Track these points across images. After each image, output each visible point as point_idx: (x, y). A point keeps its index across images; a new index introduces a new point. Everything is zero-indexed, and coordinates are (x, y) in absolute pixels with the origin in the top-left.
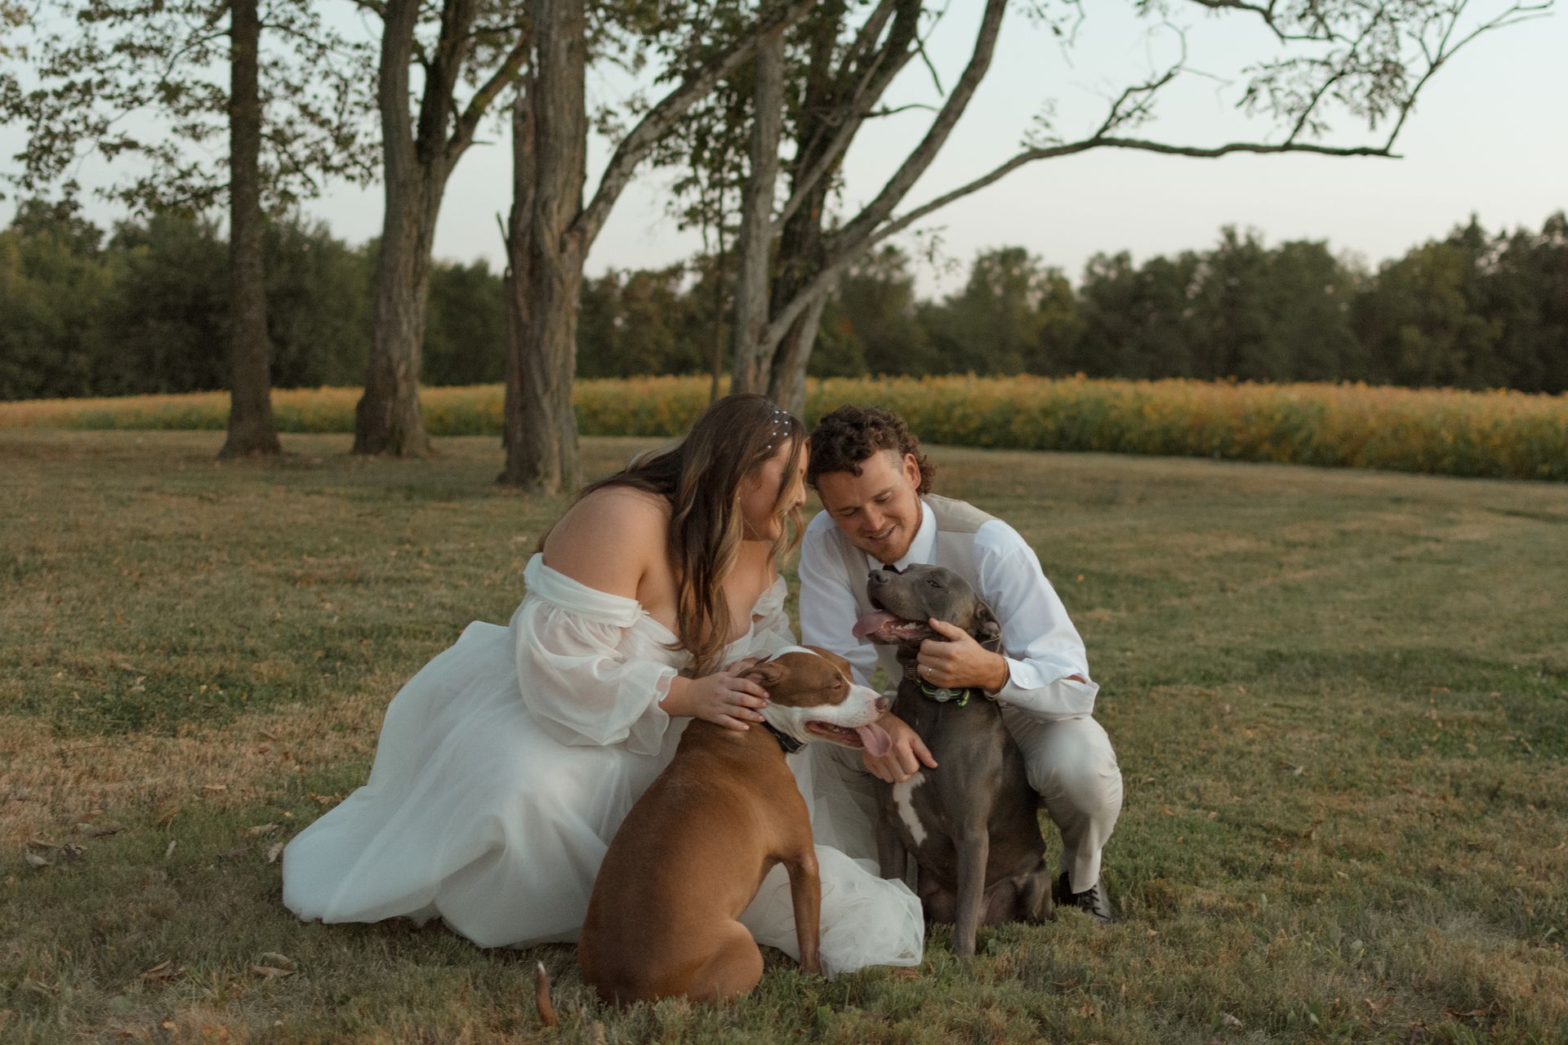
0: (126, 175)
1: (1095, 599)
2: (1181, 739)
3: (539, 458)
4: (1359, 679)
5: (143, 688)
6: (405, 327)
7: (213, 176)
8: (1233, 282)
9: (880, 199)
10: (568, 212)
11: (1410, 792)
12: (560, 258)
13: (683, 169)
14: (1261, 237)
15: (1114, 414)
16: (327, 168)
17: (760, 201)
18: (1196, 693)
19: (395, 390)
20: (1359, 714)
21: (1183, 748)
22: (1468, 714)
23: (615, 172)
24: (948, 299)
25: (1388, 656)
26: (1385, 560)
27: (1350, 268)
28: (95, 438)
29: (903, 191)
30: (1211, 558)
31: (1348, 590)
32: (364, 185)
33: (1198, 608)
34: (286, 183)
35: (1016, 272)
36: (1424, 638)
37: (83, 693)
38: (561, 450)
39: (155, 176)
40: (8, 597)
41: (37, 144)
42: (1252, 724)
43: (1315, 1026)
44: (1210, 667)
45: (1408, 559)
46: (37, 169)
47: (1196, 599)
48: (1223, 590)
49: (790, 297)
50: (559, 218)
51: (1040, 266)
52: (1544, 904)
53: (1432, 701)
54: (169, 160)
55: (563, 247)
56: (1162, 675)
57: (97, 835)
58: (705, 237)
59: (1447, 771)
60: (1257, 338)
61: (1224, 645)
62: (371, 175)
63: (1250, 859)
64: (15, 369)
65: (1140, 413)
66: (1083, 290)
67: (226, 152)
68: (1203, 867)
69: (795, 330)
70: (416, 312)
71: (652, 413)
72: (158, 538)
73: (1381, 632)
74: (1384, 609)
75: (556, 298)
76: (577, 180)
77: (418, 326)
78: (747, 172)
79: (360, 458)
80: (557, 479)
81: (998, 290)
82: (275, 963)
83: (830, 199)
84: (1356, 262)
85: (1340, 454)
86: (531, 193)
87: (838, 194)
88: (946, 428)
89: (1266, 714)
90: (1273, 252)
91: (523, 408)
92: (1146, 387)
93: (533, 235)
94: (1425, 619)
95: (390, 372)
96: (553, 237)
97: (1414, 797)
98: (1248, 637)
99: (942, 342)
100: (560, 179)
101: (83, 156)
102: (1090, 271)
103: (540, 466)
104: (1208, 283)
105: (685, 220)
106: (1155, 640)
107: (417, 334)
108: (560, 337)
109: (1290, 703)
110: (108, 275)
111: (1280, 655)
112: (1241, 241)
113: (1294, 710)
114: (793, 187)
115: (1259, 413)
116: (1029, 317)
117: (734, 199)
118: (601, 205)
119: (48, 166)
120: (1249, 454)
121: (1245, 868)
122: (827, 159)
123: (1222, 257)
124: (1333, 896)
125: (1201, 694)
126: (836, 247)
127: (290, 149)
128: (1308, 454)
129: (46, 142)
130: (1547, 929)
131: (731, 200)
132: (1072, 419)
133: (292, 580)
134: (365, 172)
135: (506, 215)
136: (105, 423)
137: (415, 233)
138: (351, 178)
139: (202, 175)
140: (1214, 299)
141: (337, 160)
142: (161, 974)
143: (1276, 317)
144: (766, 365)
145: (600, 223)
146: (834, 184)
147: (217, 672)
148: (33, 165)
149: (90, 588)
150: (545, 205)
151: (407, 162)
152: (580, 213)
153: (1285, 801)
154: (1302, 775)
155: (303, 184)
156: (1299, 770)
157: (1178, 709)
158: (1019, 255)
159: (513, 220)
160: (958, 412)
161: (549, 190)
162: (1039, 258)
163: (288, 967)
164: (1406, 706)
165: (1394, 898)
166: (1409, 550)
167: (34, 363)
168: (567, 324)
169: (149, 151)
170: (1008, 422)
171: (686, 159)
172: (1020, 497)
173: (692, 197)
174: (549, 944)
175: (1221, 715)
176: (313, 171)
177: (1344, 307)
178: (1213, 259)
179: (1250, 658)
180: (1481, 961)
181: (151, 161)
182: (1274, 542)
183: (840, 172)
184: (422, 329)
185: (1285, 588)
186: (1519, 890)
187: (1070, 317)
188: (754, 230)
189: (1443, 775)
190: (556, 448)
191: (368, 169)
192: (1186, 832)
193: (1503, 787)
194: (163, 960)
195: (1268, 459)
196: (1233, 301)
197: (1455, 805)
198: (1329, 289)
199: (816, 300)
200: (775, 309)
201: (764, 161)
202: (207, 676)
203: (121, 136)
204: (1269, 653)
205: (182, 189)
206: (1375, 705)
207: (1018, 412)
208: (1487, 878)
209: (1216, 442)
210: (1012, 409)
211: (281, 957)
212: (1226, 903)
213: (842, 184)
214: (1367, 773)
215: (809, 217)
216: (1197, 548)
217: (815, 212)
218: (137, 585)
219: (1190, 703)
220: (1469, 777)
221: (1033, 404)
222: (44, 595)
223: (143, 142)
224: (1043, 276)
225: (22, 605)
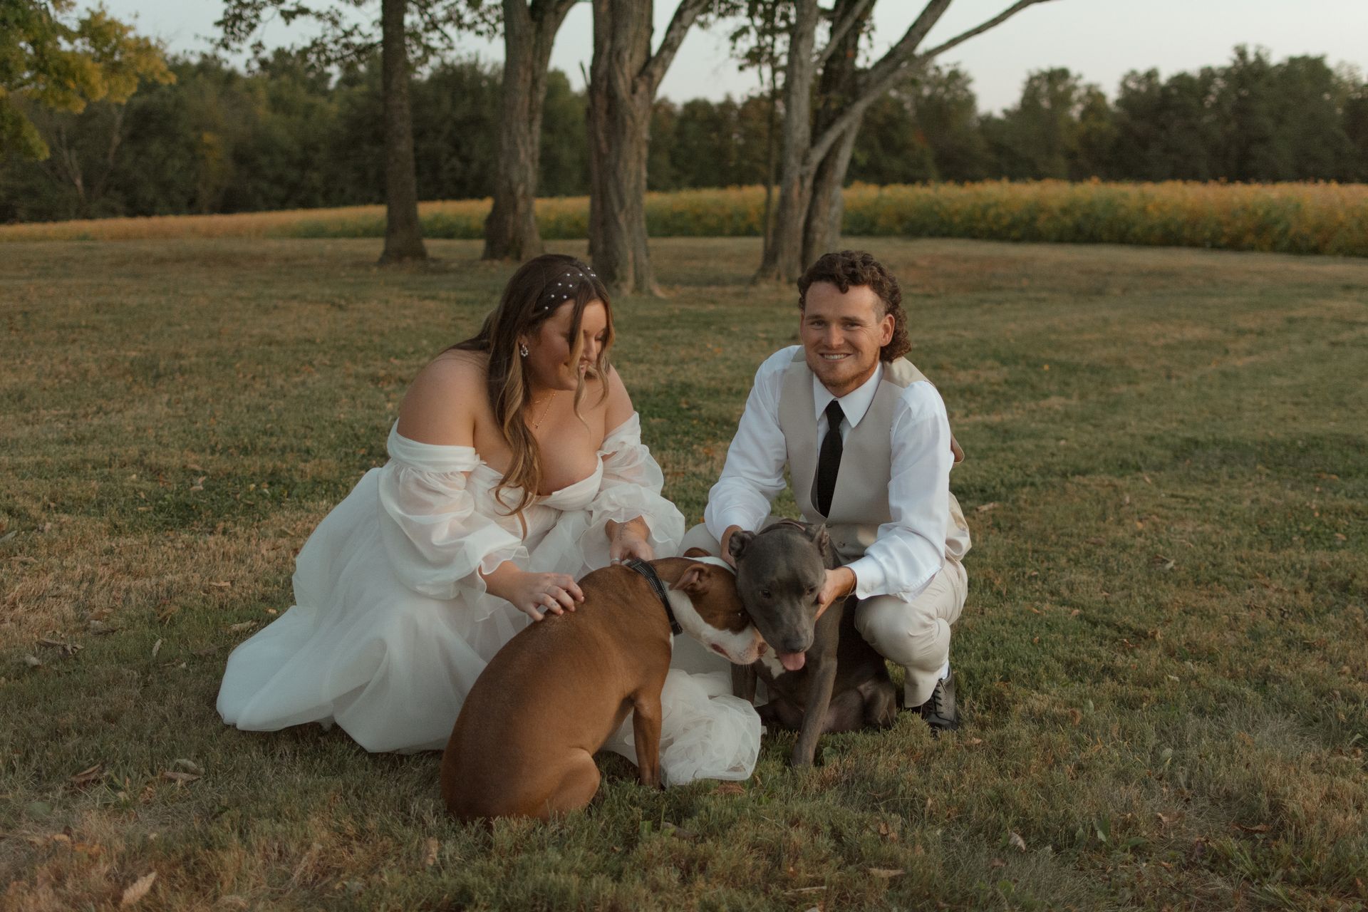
0: (303, 36)
1: (1054, 387)
2: (1075, 531)
3: (617, 265)
4: (1259, 467)
5: (201, 488)
6: (522, 156)
7: (370, 35)
8: (1244, 92)
9: (904, 40)
10: (639, 59)
11: (1267, 587)
12: (632, 100)
13: (741, 19)
14: (1267, 54)
15: (1122, 212)
16: (460, 26)
17: (802, 45)
18: (1107, 483)
19: (515, 206)
20: (1247, 503)
21: (1074, 541)
22: (1345, 503)
23: (677, 25)
24: (1006, 112)
25: (1293, 442)
26: (1323, 346)
27: (1346, 78)
28: (296, 246)
29: (923, 33)
30: (1167, 347)
31: (1279, 375)
32: (490, 39)
33: (1141, 395)
34: (428, 39)
35: (1061, 88)
36: (1329, 424)
37: (148, 493)
38: (635, 258)
39: (324, 36)
40: (137, 400)
41: (231, 12)
42: (1145, 515)
43: (1101, 843)
44: (1128, 456)
45: (1343, 344)
46: (232, 33)
47: (1144, 387)
48: (1169, 377)
49: (829, 124)
50: (631, 64)
51: (1080, 83)
52: (1356, 709)
53: (1318, 489)
54: (335, 23)
55: (634, 90)
56: (1083, 464)
57: (99, 633)
58: (761, 76)
59: (1307, 565)
60: (1264, 140)
61: (1150, 432)
62: (495, 30)
63: (1093, 661)
64: (264, 186)
65: (1143, 210)
66: (1118, 102)
67: (378, 15)
68: (1047, 669)
69: (833, 152)
70: (532, 143)
71: (744, 216)
72: (279, 343)
73: (1294, 419)
74: (1306, 395)
75: (629, 132)
76: (645, 34)
77: (533, 154)
78: (793, 20)
79: (487, 263)
80: (631, 282)
81: (1045, 104)
82: (186, 770)
83: (863, 42)
84: (1351, 73)
85: (1313, 243)
86: (607, 45)
87: (869, 37)
88: (982, 225)
89: (1162, 506)
90: (1279, 66)
91: (604, 224)
92: (1149, 188)
93: (609, 81)
94: (1341, 404)
95: (512, 192)
96: (625, 82)
97: (1268, 592)
98: (1175, 424)
99: (999, 149)
100: (631, 32)
101: (267, 22)
102: (1124, 85)
103: (617, 271)
104: (1223, 93)
105: (745, 61)
106: (1090, 428)
107: (532, 161)
108: (632, 165)
109: (1186, 494)
110: (334, 108)
111: (1197, 443)
112: (1251, 58)
113: (1187, 499)
114: (832, 31)
115: (1244, 208)
116: (1072, 125)
117: (784, 43)
118: (666, 54)
119: (240, 30)
120: (1235, 245)
121: (1086, 670)
122: (858, 9)
123: (1235, 72)
124: (1159, 701)
125: (1111, 485)
126: (868, 80)
127: (430, 11)
128: (1285, 243)
129: (237, 11)
130: (1354, 734)
131: (781, 44)
132: (1087, 216)
133: (375, 379)
134: (491, 28)
135: (588, 63)
136: (316, 232)
137: (529, 77)
138: (480, 33)
139: (361, 34)
140: (1227, 108)
141: (468, 17)
142: (87, 778)
143: (1280, 121)
144: (808, 183)
145: (665, 69)
146: (866, 29)
147: (270, 471)
148: (229, 30)
149: (205, 391)
150: (619, 54)
151: (522, 20)
152: (649, 60)
153: (1147, 597)
154: (1171, 569)
155: (441, 39)
156: (1171, 565)
157: (1084, 500)
158: (1063, 74)
159: (594, 69)
160: (992, 212)
161: (622, 42)
162: (1080, 77)
163: (195, 773)
164: (1291, 494)
165: (1218, 701)
166: (1346, 336)
167: (279, 180)
168: (639, 153)
169: (319, 16)
170: (1033, 219)
171: (744, 11)
172: (1022, 290)
173: (749, 42)
174: (424, 752)
175: (1119, 506)
176: (450, 29)
177: (1339, 111)
178: (1227, 74)
179: (1167, 447)
180: (1275, 775)
181: (321, 24)
182: (1226, 330)
183: (871, 18)
184: (537, 157)
185: (1224, 374)
186: (1338, 693)
187: (1105, 126)
188: (797, 70)
189: (1303, 568)
190: (630, 255)
191: (494, 26)
192: (1044, 631)
193: (1356, 581)
194: (92, 765)
195: (1251, 248)
196: (1243, 110)
197: (1305, 599)
198: (1327, 96)
199: (850, 127)
200: (816, 136)
201: (806, 11)
202: (262, 473)
203: (297, 4)
204: (1188, 440)
205: (347, 46)
206: (1264, 495)
207: (1042, 211)
208: (1311, 680)
209: (1207, 234)
210: (1037, 209)
211: (190, 764)
212: (1056, 709)
213: (873, 28)
214: (1233, 567)
215: (845, 57)
216: (1156, 337)
217: (850, 53)
218: (246, 386)
219: (1097, 494)
220: (1326, 570)
221: (1055, 204)
222: (166, 397)
223: (314, 8)
224: (1083, 92)
225: (146, 406)
